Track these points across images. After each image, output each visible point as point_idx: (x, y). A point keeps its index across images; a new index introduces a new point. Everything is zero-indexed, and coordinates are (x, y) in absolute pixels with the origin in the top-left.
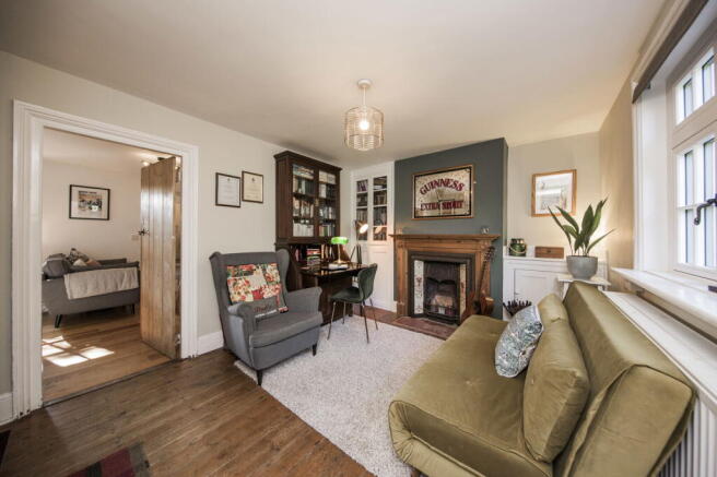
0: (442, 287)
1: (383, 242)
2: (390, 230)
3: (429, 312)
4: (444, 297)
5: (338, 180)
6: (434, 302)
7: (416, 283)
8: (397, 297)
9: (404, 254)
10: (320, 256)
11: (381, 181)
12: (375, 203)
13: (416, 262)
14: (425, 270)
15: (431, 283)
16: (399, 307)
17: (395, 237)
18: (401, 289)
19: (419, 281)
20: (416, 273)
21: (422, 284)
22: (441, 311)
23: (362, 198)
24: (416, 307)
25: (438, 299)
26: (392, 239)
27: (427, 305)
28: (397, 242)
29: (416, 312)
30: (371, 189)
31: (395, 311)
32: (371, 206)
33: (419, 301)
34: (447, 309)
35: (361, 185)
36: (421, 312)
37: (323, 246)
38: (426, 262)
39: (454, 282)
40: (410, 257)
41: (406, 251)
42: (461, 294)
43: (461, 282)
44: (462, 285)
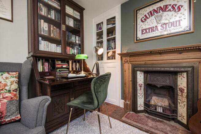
0: (157, 91)
1: (113, 60)
2: (118, 50)
3: (149, 109)
4: (160, 99)
5: (82, 16)
6: (152, 102)
7: (139, 88)
8: (124, 97)
9: (128, 67)
10: (68, 69)
11: (111, 20)
12: (108, 36)
13: (138, 72)
14: (145, 79)
15: (150, 88)
16: (125, 105)
17: (122, 55)
18: (127, 92)
19: (141, 87)
20: (138, 81)
21: (143, 88)
22: (160, 110)
23: (100, 35)
24: (138, 106)
25: (155, 100)
26: (120, 57)
27: (147, 104)
28: (124, 59)
29: (139, 109)
30: (105, 28)
31: (122, 106)
32: (105, 38)
33: (141, 101)
34: (164, 109)
35: (99, 26)
36: (142, 109)
37: (70, 62)
38: (146, 72)
39: (171, 87)
40: (134, 69)
41: (131, 65)
42: (179, 97)
43: (179, 87)
44: (182, 90)
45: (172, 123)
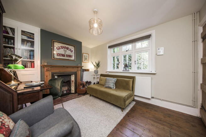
22: (65, 92)
28: (46, 68)
34: (67, 91)
38: (58, 76)
39: (69, 81)
40: (53, 75)
41: (51, 73)
42: (72, 84)
43: (72, 80)
44: (73, 81)
45: (70, 95)
